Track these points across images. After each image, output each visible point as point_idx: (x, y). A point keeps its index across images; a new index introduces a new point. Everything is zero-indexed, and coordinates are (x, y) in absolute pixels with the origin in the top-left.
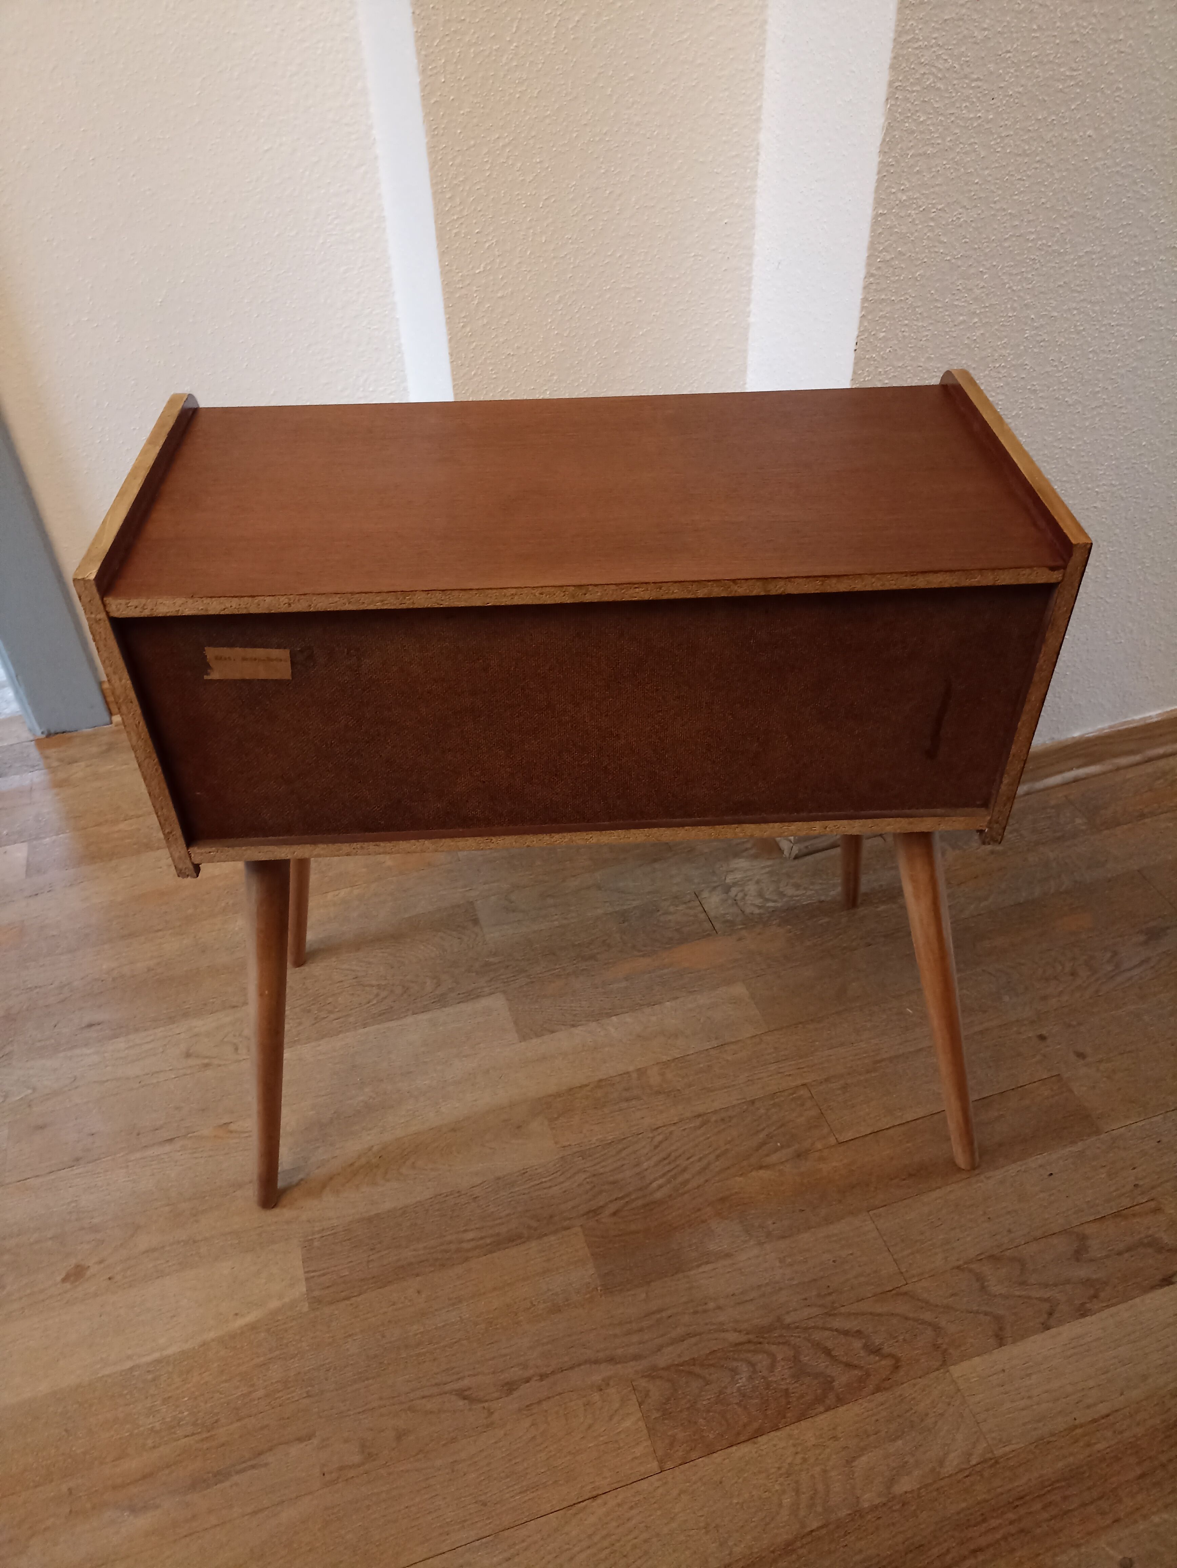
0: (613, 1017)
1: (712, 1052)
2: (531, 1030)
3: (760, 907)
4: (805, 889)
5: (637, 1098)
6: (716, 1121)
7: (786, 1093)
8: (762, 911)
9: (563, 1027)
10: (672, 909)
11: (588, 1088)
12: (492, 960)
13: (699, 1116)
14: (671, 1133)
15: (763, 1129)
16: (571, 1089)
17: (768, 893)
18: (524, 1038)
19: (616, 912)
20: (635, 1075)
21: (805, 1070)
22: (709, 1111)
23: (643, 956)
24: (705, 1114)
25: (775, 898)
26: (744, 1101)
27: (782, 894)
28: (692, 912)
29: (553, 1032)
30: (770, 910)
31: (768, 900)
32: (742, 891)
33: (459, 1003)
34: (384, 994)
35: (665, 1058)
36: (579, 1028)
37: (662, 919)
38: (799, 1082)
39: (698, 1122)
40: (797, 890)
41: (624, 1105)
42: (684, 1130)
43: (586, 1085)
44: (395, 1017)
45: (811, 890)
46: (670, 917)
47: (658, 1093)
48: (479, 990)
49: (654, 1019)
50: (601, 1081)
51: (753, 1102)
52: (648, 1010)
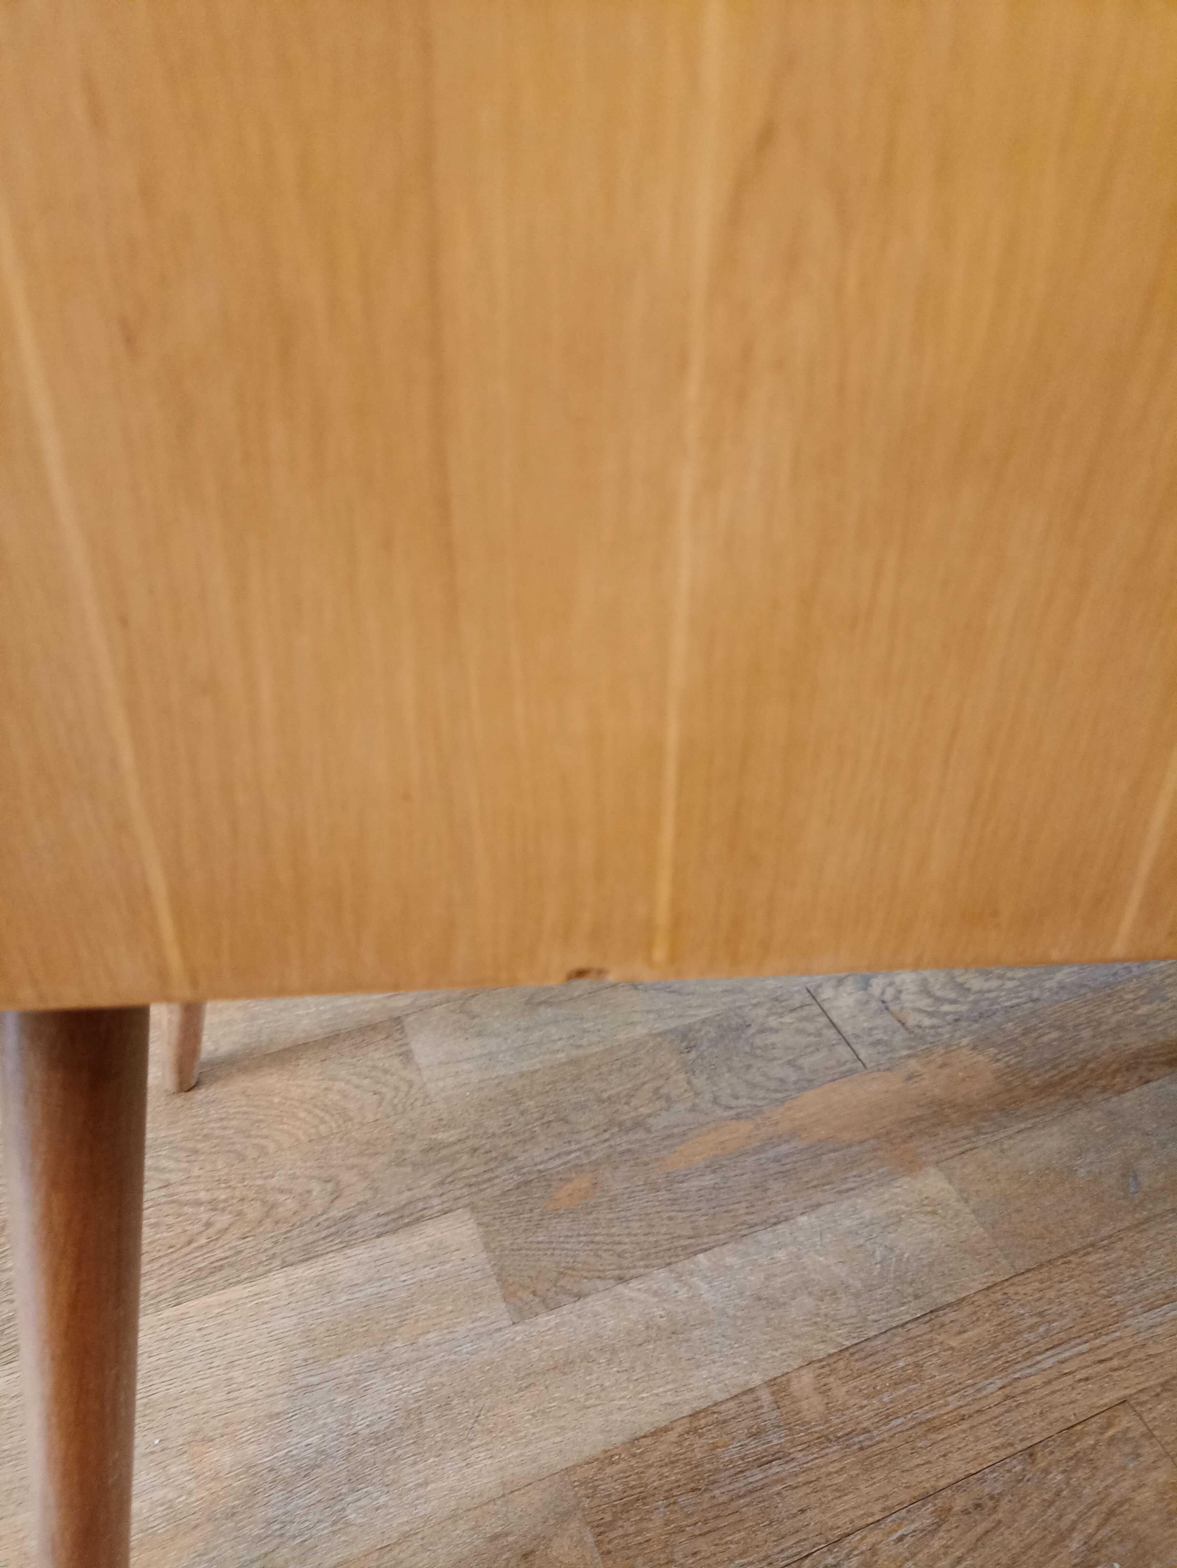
0: (701, 1257)
1: (916, 1330)
2: (534, 1293)
3: (931, 1015)
4: (1000, 977)
5: (779, 1456)
6: (966, 1512)
7: (1093, 1426)
8: (935, 1021)
9: (600, 1284)
10: (773, 1022)
11: (672, 1436)
12: (441, 1136)
13: (925, 1497)
14: (873, 1550)
15: (1072, 1529)
16: (634, 1441)
17: (938, 986)
18: (520, 1314)
19: (671, 1031)
20: (766, 1396)
21: (1115, 1363)
22: (943, 1483)
23: (738, 1117)
24: (937, 1492)
25: (952, 995)
26: (1010, 1450)
27: (963, 989)
28: (810, 1027)
29: (579, 1296)
30: (950, 1018)
31: (939, 1000)
32: (891, 984)
33: (379, 1236)
34: (223, 1220)
35: (822, 1350)
36: (633, 1284)
37: (758, 1041)
38: (1110, 1397)
39: (924, 1517)
40: (986, 980)
41: (757, 1476)
42: (901, 1539)
43: (666, 1430)
44: (245, 1276)
45: (1011, 979)
46: (773, 1038)
47: (825, 1439)
48: (421, 1205)
49: (781, 1255)
50: (694, 1415)
51: (1030, 1453)
52: (766, 1237)
